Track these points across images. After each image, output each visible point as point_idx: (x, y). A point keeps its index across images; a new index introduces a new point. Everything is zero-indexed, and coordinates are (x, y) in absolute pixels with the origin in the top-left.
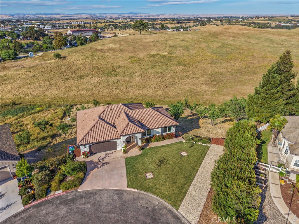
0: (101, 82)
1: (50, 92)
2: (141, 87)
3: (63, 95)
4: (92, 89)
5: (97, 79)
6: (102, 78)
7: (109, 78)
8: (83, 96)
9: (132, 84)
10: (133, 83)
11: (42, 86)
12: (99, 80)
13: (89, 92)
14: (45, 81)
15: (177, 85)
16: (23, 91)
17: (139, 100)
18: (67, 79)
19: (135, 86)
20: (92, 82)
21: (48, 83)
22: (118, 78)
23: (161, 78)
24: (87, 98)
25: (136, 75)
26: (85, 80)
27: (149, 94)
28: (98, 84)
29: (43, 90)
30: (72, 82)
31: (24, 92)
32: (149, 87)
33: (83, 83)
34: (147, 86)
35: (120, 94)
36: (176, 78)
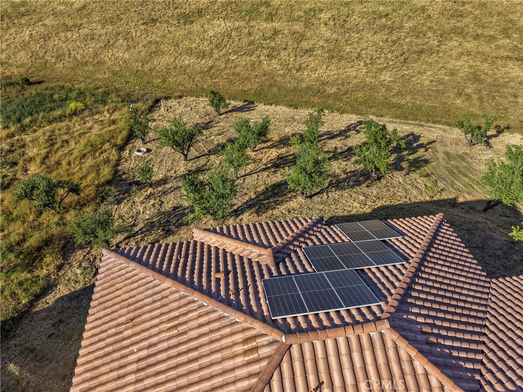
0: (233, 34)
1: (112, 55)
2: (334, 54)
3: (140, 65)
4: (211, 54)
5: (223, 24)
6: (237, 24)
7: (253, 23)
8: (188, 71)
9: (310, 46)
10: (312, 42)
11: (96, 37)
12: (229, 29)
13: (203, 61)
14: (104, 22)
15: (434, 58)
16: (55, 45)
17: (330, 95)
18: (154, 21)
19: (319, 52)
20: (211, 33)
21: (111, 27)
22: (274, 24)
23: (387, 31)
24: (198, 78)
25: (320, 19)
26: (196, 27)
27: (355, 77)
28: (226, 39)
29: (98, 46)
30: (165, 30)
31: (55, 50)
32: (357, 58)
33: (190, 33)
34: (351, 52)
35: (280, 72)
36: (430, 34)
